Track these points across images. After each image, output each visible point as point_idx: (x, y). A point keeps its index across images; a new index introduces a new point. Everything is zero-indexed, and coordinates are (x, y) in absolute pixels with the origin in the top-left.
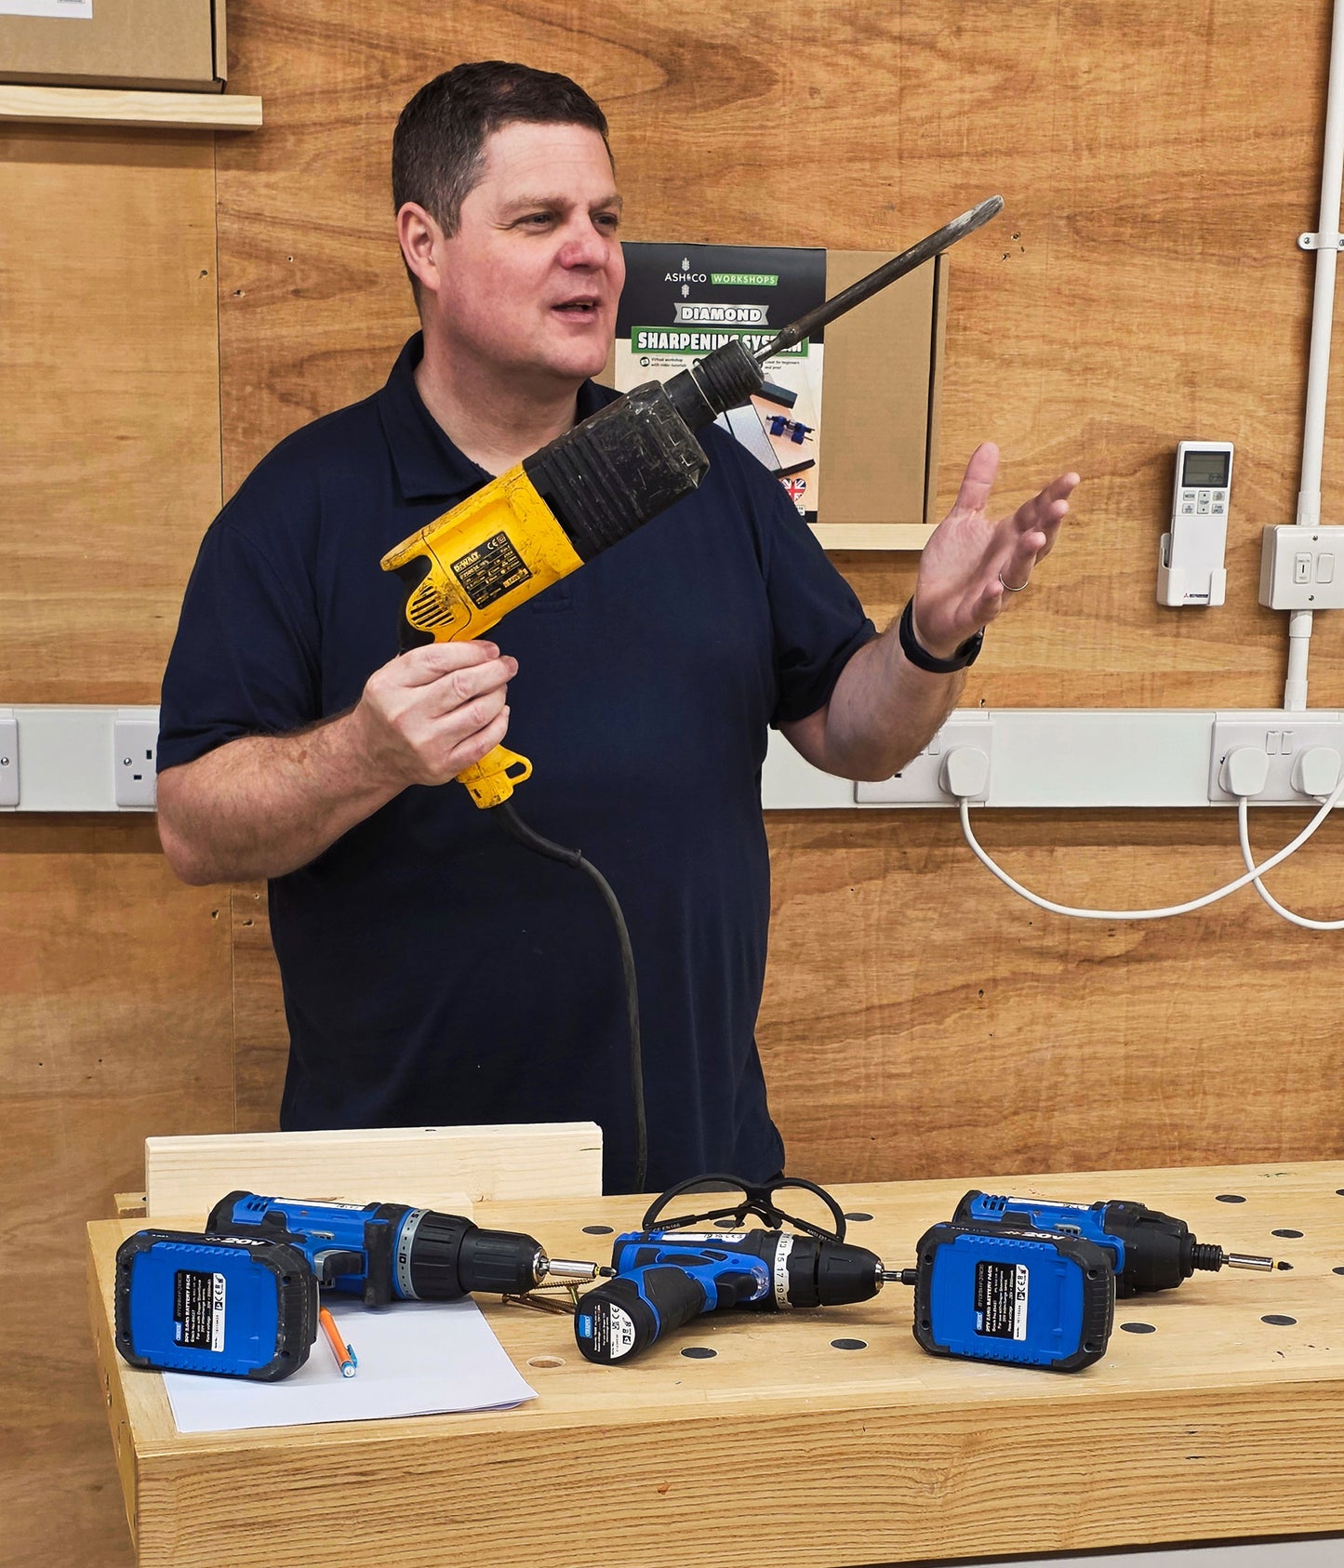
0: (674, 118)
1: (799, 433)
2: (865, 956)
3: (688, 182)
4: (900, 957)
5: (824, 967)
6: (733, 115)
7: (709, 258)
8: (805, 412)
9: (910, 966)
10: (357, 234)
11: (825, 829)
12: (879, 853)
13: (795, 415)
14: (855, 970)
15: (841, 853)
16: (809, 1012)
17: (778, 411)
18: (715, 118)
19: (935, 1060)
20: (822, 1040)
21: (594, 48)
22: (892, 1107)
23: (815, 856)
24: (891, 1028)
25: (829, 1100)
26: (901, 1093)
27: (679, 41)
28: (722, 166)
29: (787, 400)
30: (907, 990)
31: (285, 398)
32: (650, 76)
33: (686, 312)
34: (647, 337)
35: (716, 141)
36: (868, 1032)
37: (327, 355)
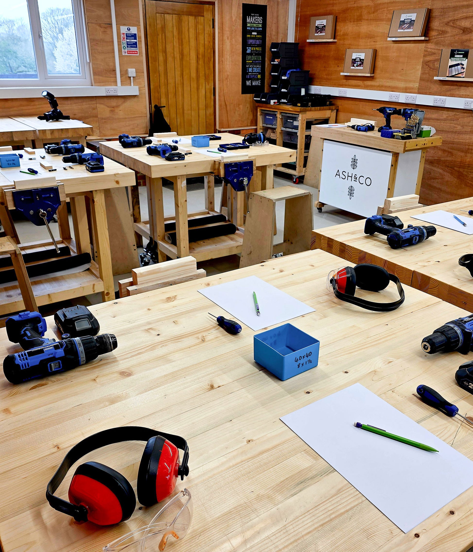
0: (463, 36)
1: (464, 68)
2: (466, 126)
3: (463, 42)
4: (470, 126)
5: (462, 126)
6: (468, 35)
7: (458, 51)
8: (465, 66)
9: (470, 127)
10: (434, 49)
11: (465, 111)
12: (469, 115)
13: (464, 67)
14: (465, 127)
15: (466, 114)
16: (460, 131)
17: (462, 66)
18: (466, 36)
19: (471, 138)
20: (461, 134)
21: (457, 29)
22: (466, 143)
23: (463, 114)
24: (467, 134)
25: (460, 141)
26: (467, 141)
27: (465, 28)
28: (466, 41)
29: (463, 65)
30: (470, 130)
31: (426, 65)
32: (462, 31)
33: (456, 56)
34: (452, 59)
35: (466, 38)
36: (465, 134)
37: (430, 61)
